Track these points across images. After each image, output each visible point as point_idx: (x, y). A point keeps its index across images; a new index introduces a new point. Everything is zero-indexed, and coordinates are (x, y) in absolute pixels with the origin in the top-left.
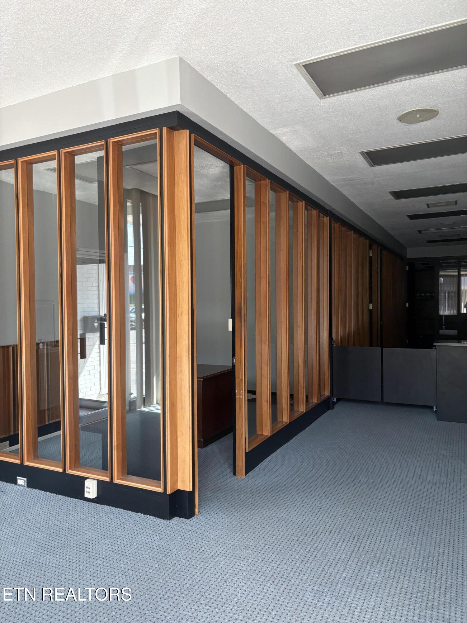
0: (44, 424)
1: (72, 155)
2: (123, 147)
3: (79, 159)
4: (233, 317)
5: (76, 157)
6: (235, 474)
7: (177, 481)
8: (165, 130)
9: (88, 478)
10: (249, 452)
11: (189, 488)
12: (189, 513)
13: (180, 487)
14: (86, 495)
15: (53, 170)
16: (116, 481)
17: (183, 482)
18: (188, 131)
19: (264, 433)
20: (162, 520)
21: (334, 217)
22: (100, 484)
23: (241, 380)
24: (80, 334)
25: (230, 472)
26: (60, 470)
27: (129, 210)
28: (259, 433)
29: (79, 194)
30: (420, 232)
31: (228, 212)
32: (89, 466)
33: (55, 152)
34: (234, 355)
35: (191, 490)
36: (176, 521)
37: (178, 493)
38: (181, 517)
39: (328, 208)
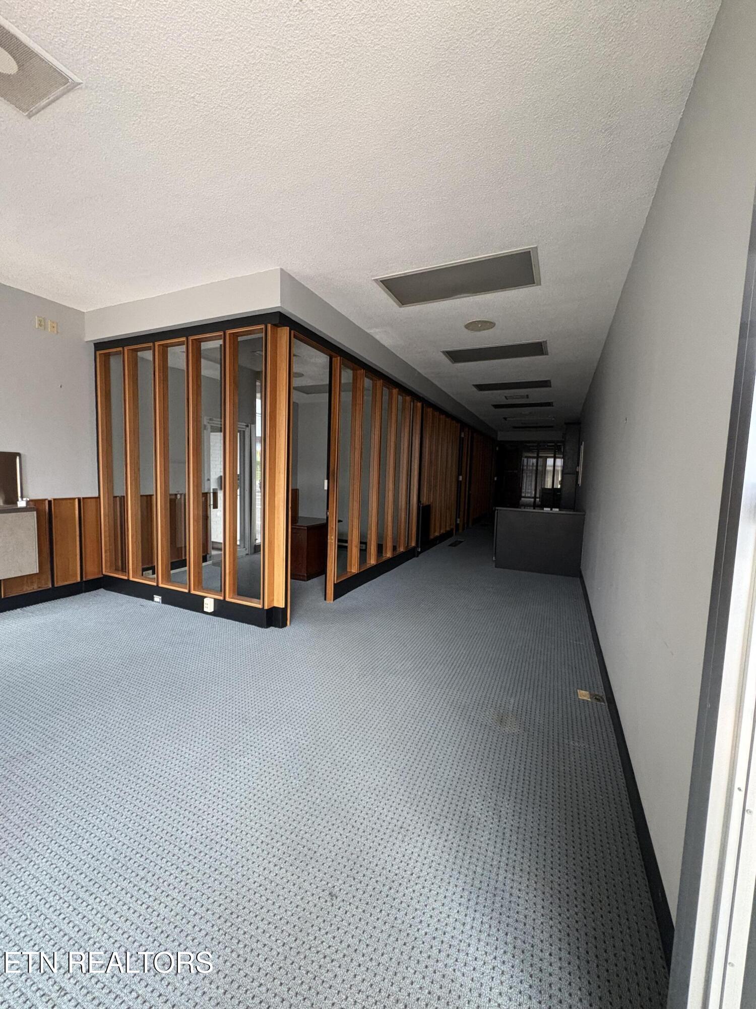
1: (199, 341)
2: (239, 338)
3: (205, 346)
4: (328, 479)
5: (202, 344)
6: (325, 599)
7: (273, 600)
8: (269, 326)
9: (206, 597)
10: (337, 584)
11: (282, 605)
12: (283, 625)
13: (276, 604)
14: (205, 610)
15: (184, 352)
16: (228, 599)
17: (278, 601)
18: (288, 328)
19: (352, 571)
20: (260, 628)
21: (426, 403)
22: (216, 601)
23: (333, 528)
26: (187, 591)
28: (348, 570)
29: (204, 372)
30: (505, 419)
32: (209, 590)
33: (184, 339)
34: (327, 507)
35: (284, 607)
36: (272, 628)
37: (274, 609)
38: (275, 626)
39: (421, 396)
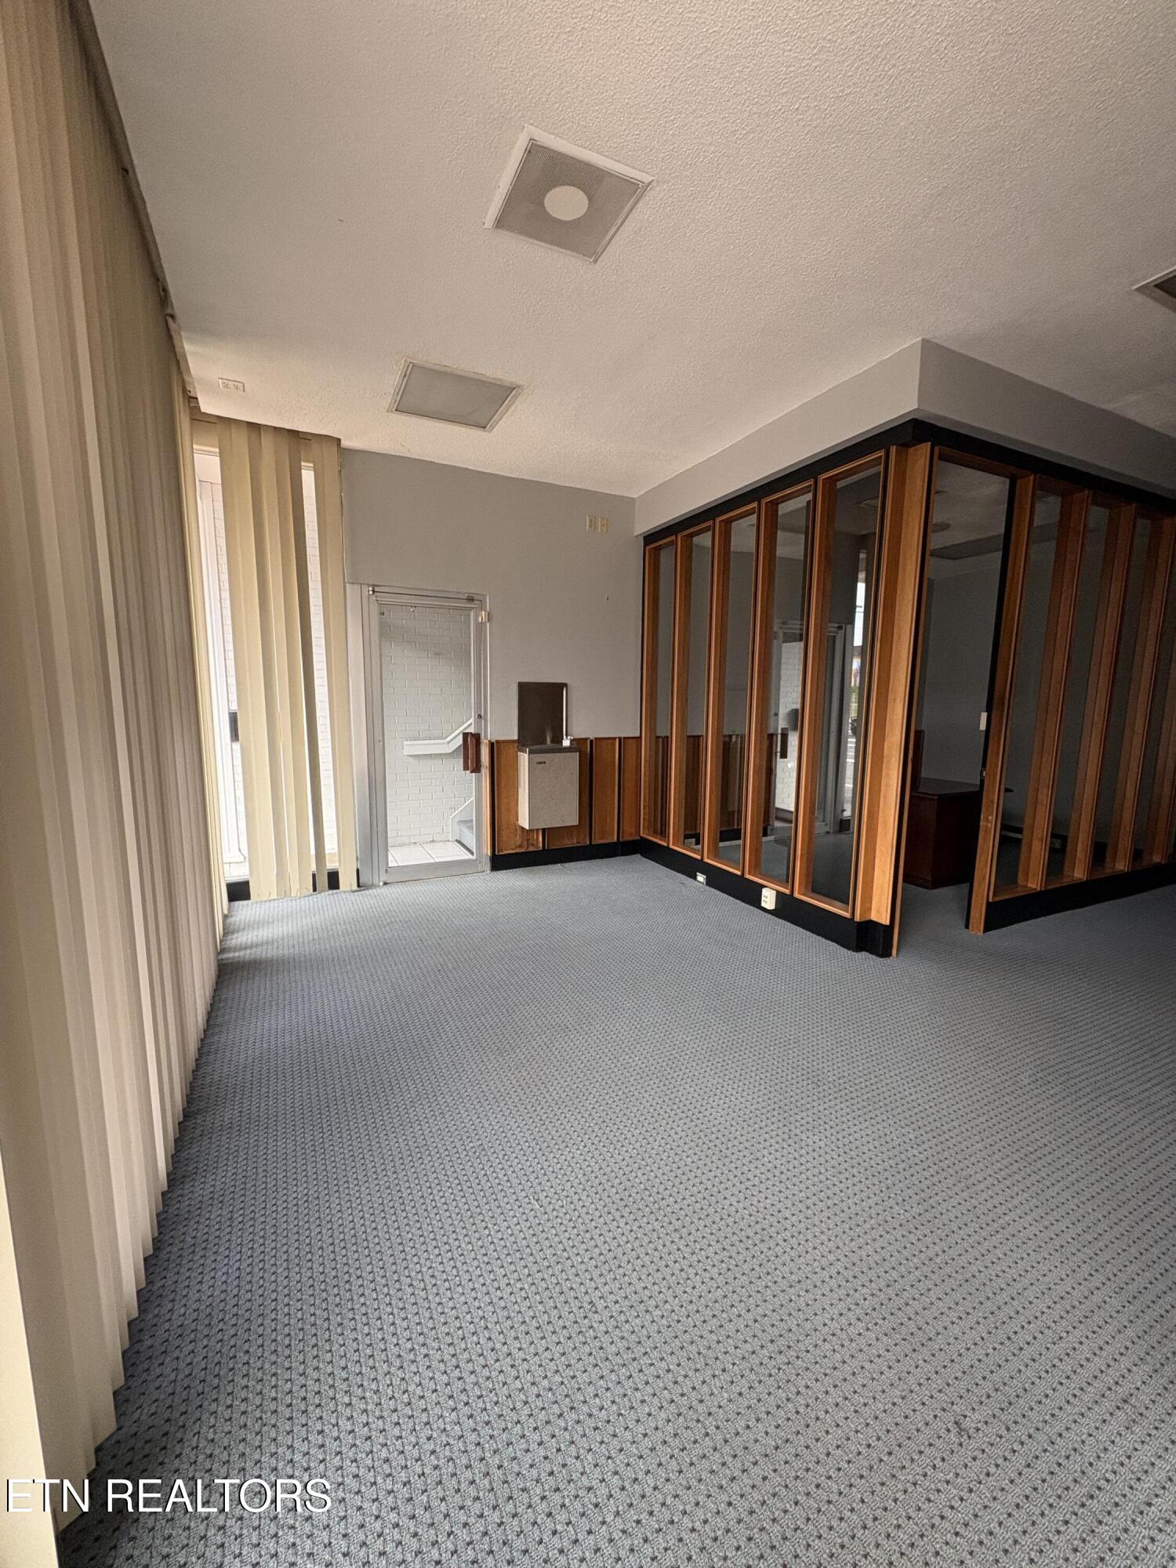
0: (731, 828)
2: (838, 483)
3: (784, 509)
5: (780, 506)
6: (967, 927)
7: (870, 909)
9: (765, 886)
10: (994, 903)
11: (886, 921)
12: (885, 952)
13: (874, 917)
14: (763, 905)
16: (796, 895)
17: (878, 912)
18: (930, 444)
19: (1029, 885)
20: (846, 950)
22: (779, 894)
23: (992, 802)
24: (782, 729)
25: (962, 924)
26: (739, 873)
27: (862, 565)
31: (999, 555)
32: (770, 878)
33: (755, 505)
34: (984, 765)
35: (888, 923)
37: (869, 926)
38: (871, 952)
